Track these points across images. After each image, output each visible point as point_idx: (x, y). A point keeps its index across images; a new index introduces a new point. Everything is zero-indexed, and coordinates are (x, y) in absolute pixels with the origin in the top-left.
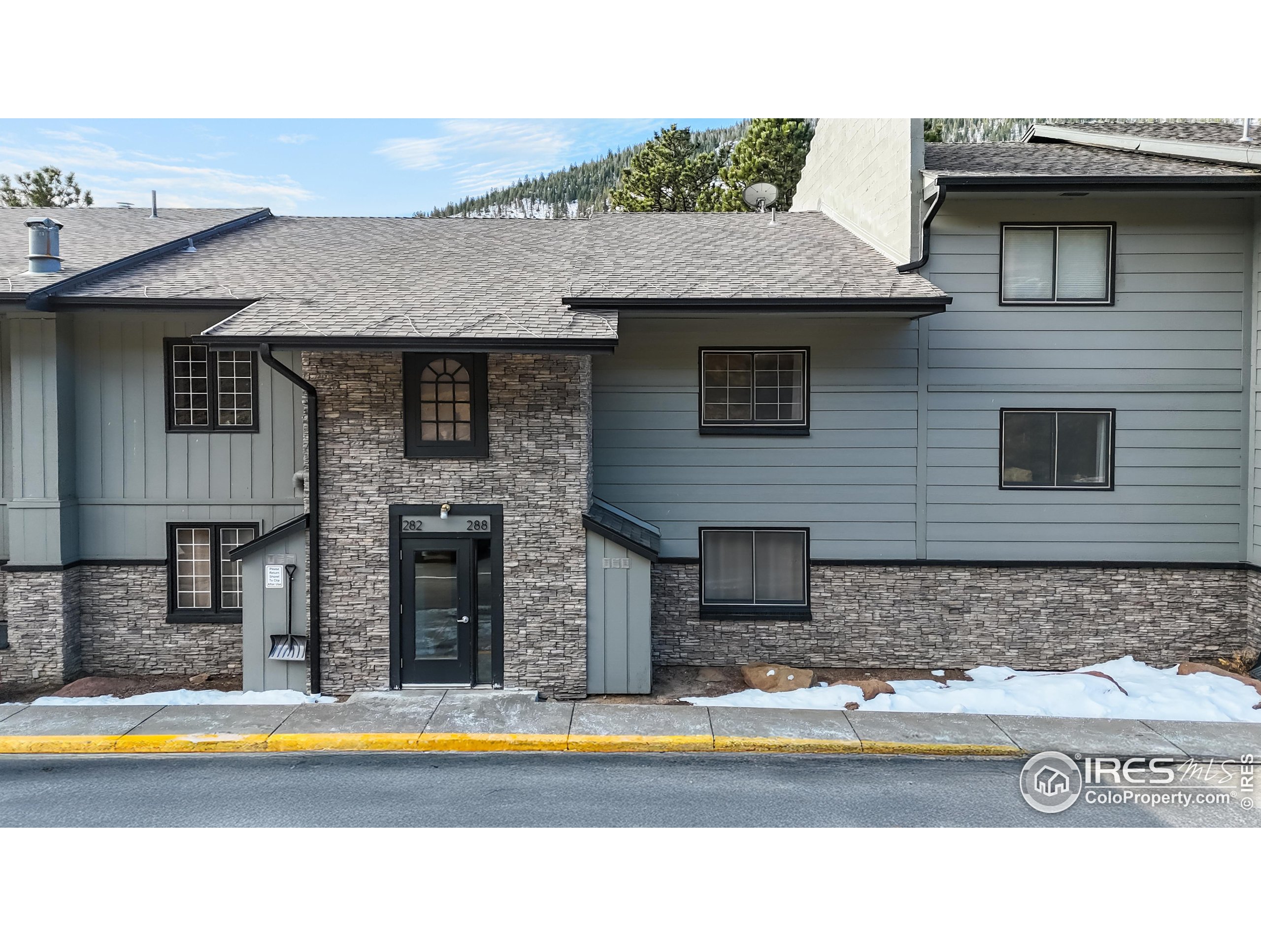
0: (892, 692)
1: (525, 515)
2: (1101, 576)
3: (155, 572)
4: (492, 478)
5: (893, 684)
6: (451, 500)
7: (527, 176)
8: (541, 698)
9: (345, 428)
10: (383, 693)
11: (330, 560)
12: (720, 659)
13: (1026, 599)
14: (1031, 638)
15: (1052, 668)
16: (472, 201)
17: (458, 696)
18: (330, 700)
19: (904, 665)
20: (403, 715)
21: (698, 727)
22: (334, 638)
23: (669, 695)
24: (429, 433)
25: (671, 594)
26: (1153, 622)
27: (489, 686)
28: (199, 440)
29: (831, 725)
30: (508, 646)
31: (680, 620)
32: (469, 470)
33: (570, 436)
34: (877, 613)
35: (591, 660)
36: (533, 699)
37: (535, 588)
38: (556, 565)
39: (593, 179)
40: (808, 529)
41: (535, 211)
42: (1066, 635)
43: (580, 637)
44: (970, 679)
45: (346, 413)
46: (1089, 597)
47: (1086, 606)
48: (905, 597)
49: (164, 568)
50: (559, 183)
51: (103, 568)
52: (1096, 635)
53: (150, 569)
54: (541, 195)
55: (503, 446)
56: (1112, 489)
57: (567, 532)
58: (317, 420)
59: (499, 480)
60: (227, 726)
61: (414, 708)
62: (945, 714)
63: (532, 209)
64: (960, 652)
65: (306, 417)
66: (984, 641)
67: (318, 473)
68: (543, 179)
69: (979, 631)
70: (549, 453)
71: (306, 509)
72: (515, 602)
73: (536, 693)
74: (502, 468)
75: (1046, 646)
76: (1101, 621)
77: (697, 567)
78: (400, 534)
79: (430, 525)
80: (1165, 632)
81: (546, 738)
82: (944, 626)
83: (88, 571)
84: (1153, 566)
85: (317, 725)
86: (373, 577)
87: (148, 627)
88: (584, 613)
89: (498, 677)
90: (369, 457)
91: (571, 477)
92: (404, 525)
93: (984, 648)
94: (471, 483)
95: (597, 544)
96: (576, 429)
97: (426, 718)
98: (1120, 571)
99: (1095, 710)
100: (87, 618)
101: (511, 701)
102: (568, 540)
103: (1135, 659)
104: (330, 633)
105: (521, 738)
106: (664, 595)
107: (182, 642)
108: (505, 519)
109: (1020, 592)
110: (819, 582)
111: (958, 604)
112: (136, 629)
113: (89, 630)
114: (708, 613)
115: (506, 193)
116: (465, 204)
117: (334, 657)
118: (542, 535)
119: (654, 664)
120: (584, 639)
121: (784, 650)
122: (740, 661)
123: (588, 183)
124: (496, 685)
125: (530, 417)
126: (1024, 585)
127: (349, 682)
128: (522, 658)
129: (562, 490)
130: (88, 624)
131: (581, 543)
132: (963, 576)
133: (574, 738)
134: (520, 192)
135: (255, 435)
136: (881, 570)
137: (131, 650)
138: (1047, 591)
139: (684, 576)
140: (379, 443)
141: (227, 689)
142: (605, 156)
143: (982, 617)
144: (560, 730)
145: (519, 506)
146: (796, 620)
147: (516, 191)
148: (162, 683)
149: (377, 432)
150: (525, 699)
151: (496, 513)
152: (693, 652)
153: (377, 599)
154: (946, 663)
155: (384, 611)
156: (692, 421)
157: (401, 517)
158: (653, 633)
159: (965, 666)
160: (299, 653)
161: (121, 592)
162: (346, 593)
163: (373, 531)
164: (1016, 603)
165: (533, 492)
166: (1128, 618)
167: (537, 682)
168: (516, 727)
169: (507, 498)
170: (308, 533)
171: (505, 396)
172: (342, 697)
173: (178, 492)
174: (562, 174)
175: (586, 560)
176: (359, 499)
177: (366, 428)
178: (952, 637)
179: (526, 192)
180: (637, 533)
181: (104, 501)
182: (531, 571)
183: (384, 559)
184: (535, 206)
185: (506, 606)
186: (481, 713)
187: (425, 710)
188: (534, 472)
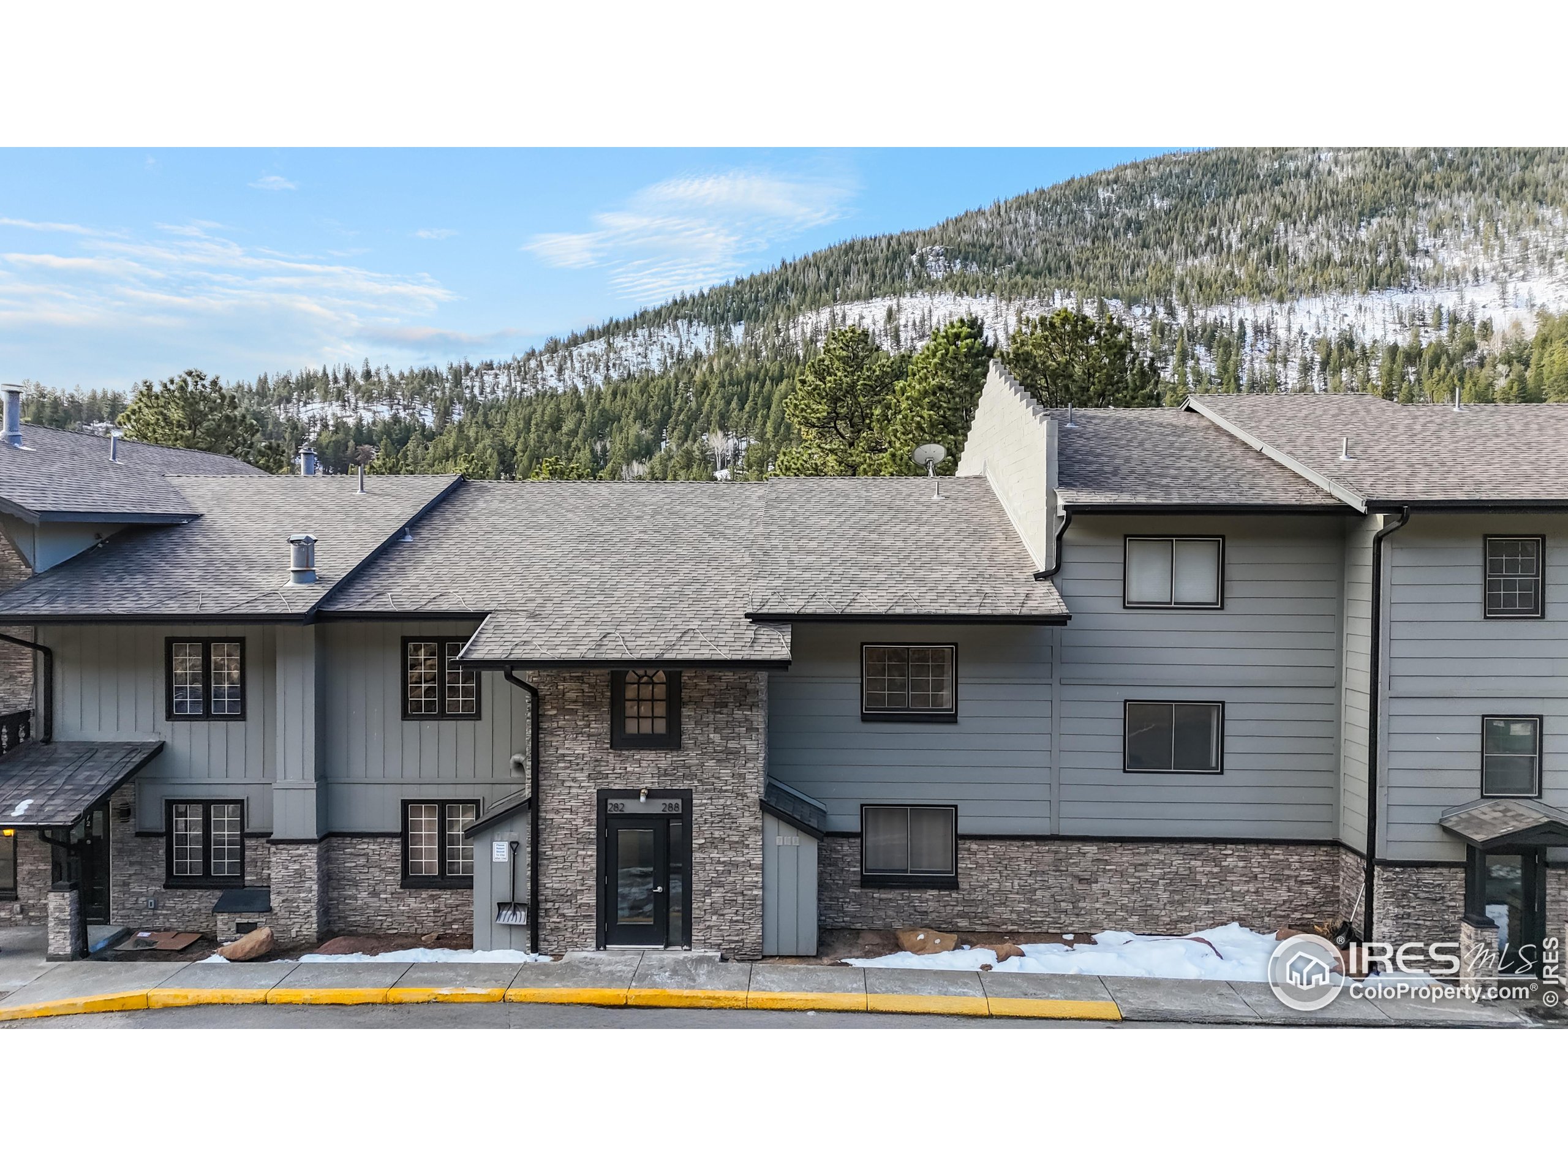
0: (1022, 955)
1: (711, 799)
2: (1211, 851)
3: (391, 843)
4: (684, 766)
5: (1023, 947)
6: (649, 785)
7: (683, 293)
8: (724, 959)
9: (561, 723)
10: (589, 953)
11: (549, 838)
12: (879, 924)
13: (1146, 871)
14: (1150, 906)
15: (1169, 932)
16: (617, 323)
17: (654, 956)
18: (546, 959)
19: (1039, 930)
20: (611, 973)
21: (855, 986)
22: (549, 905)
23: (832, 957)
24: (631, 727)
25: (835, 865)
26: (1256, 892)
27: (679, 948)
28: (429, 726)
29: (966, 984)
30: (695, 913)
31: (844, 888)
32: (666, 759)
33: (750, 729)
34: (1016, 883)
35: (766, 927)
36: (717, 959)
37: (719, 862)
38: (737, 842)
39: (763, 295)
40: (956, 807)
41: (692, 336)
42: (1181, 903)
43: (757, 905)
44: (1095, 943)
45: (563, 711)
46: (1201, 869)
47: (1198, 877)
48: (1041, 868)
49: (399, 840)
50: (721, 300)
51: (348, 840)
52: (1207, 904)
53: (387, 840)
54: (700, 314)
55: (693, 738)
56: (1222, 773)
57: (747, 814)
58: (538, 715)
59: (689, 767)
60: (470, 981)
61: (620, 967)
62: (1063, 975)
63: (689, 332)
64: (1088, 918)
65: (529, 714)
66: (1109, 909)
67: (538, 762)
68: (703, 295)
69: (1104, 900)
70: (732, 744)
71: (528, 793)
72: (701, 874)
73: (719, 954)
74: (692, 757)
75: (1163, 913)
76: (1211, 891)
77: (858, 841)
78: (606, 814)
79: (631, 807)
80: (1268, 902)
81: (730, 994)
82: (1074, 894)
83: (335, 841)
84: (1257, 842)
85: (543, 981)
86: (583, 853)
87: (385, 891)
88: (760, 885)
89: (687, 940)
90: (580, 748)
91: (750, 765)
92: (609, 807)
93: (1109, 915)
94: (666, 770)
95: (772, 823)
96: (755, 723)
97: (630, 975)
98: (1229, 846)
99: (1191, 972)
100: (334, 884)
101: (700, 961)
102: (747, 820)
103: (1241, 925)
104: (546, 901)
105: (710, 994)
106: (830, 865)
107: (413, 905)
108: (694, 801)
109: (1141, 865)
110: (965, 854)
111: (1086, 875)
112: (374, 894)
113: (335, 894)
114: (868, 882)
115: (658, 313)
116: (608, 327)
117: (550, 921)
118: (726, 817)
119: (820, 927)
120: (760, 908)
121: (934, 915)
122: (897, 925)
123: (757, 300)
124: (685, 947)
125: (716, 713)
126: (1144, 859)
127: (563, 944)
128: (708, 923)
129: (742, 776)
130: (334, 889)
131: (759, 823)
132: (1091, 849)
133: (752, 995)
134: (674, 311)
135: (478, 722)
136: (1019, 844)
137: (371, 911)
138: (1165, 864)
139: (848, 849)
140: (589, 736)
141: (456, 947)
142: (778, 266)
143: (1107, 886)
144: (740, 986)
145: (707, 790)
146: (946, 889)
147: (669, 309)
148: (399, 941)
149: (588, 726)
150: (710, 960)
151: (686, 797)
152: (855, 917)
153: (585, 872)
154: (1075, 927)
155: (592, 882)
156: (854, 707)
157: (606, 800)
158: (819, 900)
159: (1092, 931)
160: (521, 918)
161: (362, 861)
162: (561, 866)
163: (584, 812)
164: (1137, 874)
165: (718, 778)
166: (1235, 888)
167: (720, 945)
168: (705, 984)
169: (696, 783)
170: (530, 814)
171: (696, 694)
172: (558, 957)
173: (411, 773)
174: (725, 290)
175: (763, 839)
176: (573, 784)
177: (579, 723)
178: (1081, 905)
179: (682, 312)
180: (806, 810)
181: (347, 780)
182: (716, 847)
183: (592, 836)
184: (693, 329)
185: (694, 878)
186: (675, 972)
187: (629, 968)
188: (718, 761)
